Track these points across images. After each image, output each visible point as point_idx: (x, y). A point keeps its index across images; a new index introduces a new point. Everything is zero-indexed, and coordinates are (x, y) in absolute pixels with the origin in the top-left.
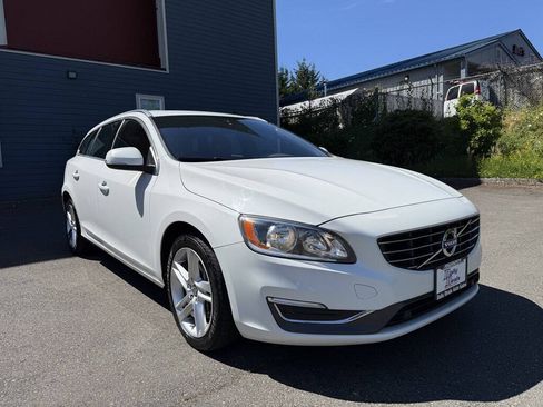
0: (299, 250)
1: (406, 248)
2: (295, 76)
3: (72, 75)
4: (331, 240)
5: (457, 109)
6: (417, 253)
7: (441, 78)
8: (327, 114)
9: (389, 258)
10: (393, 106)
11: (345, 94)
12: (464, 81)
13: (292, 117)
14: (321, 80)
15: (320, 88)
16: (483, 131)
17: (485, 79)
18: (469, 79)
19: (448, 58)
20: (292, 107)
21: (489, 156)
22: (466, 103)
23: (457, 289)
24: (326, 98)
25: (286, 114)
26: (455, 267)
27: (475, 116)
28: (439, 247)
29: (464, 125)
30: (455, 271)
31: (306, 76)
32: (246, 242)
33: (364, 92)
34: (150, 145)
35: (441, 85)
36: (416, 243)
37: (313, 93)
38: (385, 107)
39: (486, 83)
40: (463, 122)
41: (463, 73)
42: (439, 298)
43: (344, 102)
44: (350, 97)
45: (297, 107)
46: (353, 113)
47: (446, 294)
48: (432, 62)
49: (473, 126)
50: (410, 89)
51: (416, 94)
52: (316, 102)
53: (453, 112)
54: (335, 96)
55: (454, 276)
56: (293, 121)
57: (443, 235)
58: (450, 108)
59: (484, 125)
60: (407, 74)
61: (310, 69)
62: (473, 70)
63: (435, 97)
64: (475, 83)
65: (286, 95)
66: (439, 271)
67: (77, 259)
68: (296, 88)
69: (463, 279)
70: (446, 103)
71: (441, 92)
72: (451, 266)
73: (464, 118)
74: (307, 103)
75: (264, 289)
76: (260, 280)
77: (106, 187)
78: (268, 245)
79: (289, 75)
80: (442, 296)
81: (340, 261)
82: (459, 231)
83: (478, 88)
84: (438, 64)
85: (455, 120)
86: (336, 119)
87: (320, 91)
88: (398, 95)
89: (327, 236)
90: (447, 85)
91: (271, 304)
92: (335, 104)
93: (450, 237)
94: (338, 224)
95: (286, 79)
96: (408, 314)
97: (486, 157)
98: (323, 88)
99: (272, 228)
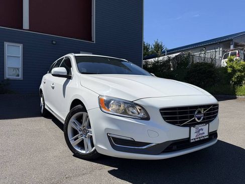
0: (125, 113)
1: (174, 115)
2: (153, 47)
3: (54, 42)
4: (140, 110)
5: (226, 63)
6: (180, 118)
7: (221, 49)
8: (166, 64)
9: (165, 119)
10: (197, 60)
11: (174, 55)
12: (232, 50)
13: (149, 65)
14: (165, 49)
15: (164, 52)
16: (239, 73)
17: (242, 50)
18: (234, 50)
19: (224, 40)
20: (150, 60)
21: (242, 86)
22: (231, 60)
23: (203, 138)
24: (166, 56)
25: (147, 63)
26: (202, 127)
27: (235, 67)
28: (193, 116)
29: (229, 70)
30: (202, 129)
31: (158, 47)
32: (100, 107)
33: (184, 54)
34: (71, 67)
35: (221, 52)
36: (180, 113)
37: (159, 54)
38: (193, 61)
39: (242, 52)
40: (229, 69)
41: (232, 47)
42: (192, 141)
43: (174, 58)
44: (176, 56)
45: (152, 60)
46: (178, 64)
47: (196, 140)
48: (217, 42)
49: (234, 71)
50: (204, 53)
51: (208, 55)
52: (161, 58)
53: (226, 65)
54: (169, 56)
55: (201, 132)
56: (149, 66)
57: (195, 111)
58: (224, 63)
59: (239, 71)
60: (205, 47)
61: (160, 44)
62: (236, 46)
63: (217, 58)
64: (237, 52)
65: (148, 55)
66: (192, 128)
67: (43, 118)
68: (153, 52)
69: (206, 134)
70: (223, 60)
71: (221, 55)
72: (200, 127)
73: (230, 67)
74: (157, 58)
75: (106, 129)
76: (105, 125)
77: (53, 86)
78: (110, 109)
79: (150, 47)
80: (194, 141)
81: (142, 119)
82: (204, 110)
83: (239, 54)
84: (219, 43)
85: (226, 68)
86: (170, 66)
87: (163, 54)
88: (199, 56)
89: (138, 108)
90: (223, 52)
91: (109, 137)
92: (169, 59)
93: (199, 112)
94: (142, 101)
95: (149, 48)
96: (175, 147)
97: (240, 86)
98: (165, 52)
99: (113, 102)
